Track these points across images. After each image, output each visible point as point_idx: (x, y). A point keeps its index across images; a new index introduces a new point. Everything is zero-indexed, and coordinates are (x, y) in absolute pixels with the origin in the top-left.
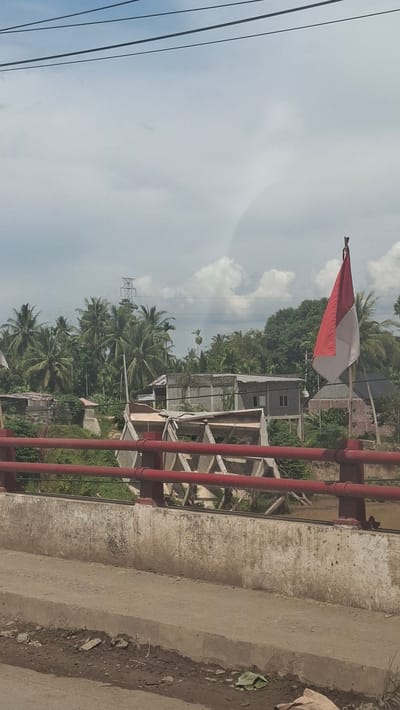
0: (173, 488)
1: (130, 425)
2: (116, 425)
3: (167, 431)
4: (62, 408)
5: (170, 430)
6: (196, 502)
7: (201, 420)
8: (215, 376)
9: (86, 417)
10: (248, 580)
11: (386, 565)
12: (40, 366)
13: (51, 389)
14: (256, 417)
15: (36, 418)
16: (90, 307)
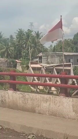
0: (44, 87)
1: (31, 68)
2: (27, 68)
3: (42, 70)
4: (10, 63)
5: (43, 70)
6: (51, 92)
7: (53, 66)
8: (57, 53)
9: (17, 66)
10: (37, 111)
11: (72, 107)
12: (4, 50)
13: (7, 57)
14: (69, 66)
15: (2, 66)
16: (19, 32)
